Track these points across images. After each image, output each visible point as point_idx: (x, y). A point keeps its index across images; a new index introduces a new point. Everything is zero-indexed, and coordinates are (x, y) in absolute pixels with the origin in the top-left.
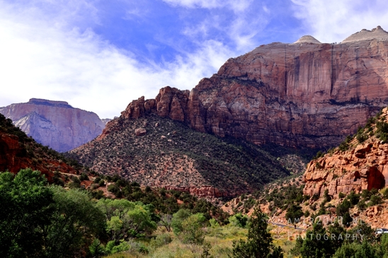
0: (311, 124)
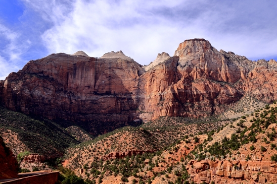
0: (82, 106)
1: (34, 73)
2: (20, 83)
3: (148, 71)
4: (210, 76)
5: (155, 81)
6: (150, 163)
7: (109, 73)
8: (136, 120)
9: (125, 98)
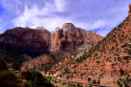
0: (28, 47)
1: (9, 35)
2: (3, 38)
3: (52, 34)
4: (74, 36)
5: (55, 38)
6: (55, 66)
7: (38, 34)
8: (48, 52)
9: (44, 44)
